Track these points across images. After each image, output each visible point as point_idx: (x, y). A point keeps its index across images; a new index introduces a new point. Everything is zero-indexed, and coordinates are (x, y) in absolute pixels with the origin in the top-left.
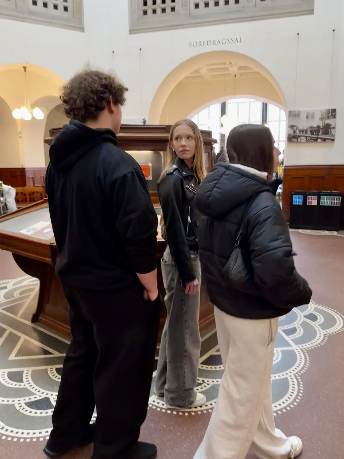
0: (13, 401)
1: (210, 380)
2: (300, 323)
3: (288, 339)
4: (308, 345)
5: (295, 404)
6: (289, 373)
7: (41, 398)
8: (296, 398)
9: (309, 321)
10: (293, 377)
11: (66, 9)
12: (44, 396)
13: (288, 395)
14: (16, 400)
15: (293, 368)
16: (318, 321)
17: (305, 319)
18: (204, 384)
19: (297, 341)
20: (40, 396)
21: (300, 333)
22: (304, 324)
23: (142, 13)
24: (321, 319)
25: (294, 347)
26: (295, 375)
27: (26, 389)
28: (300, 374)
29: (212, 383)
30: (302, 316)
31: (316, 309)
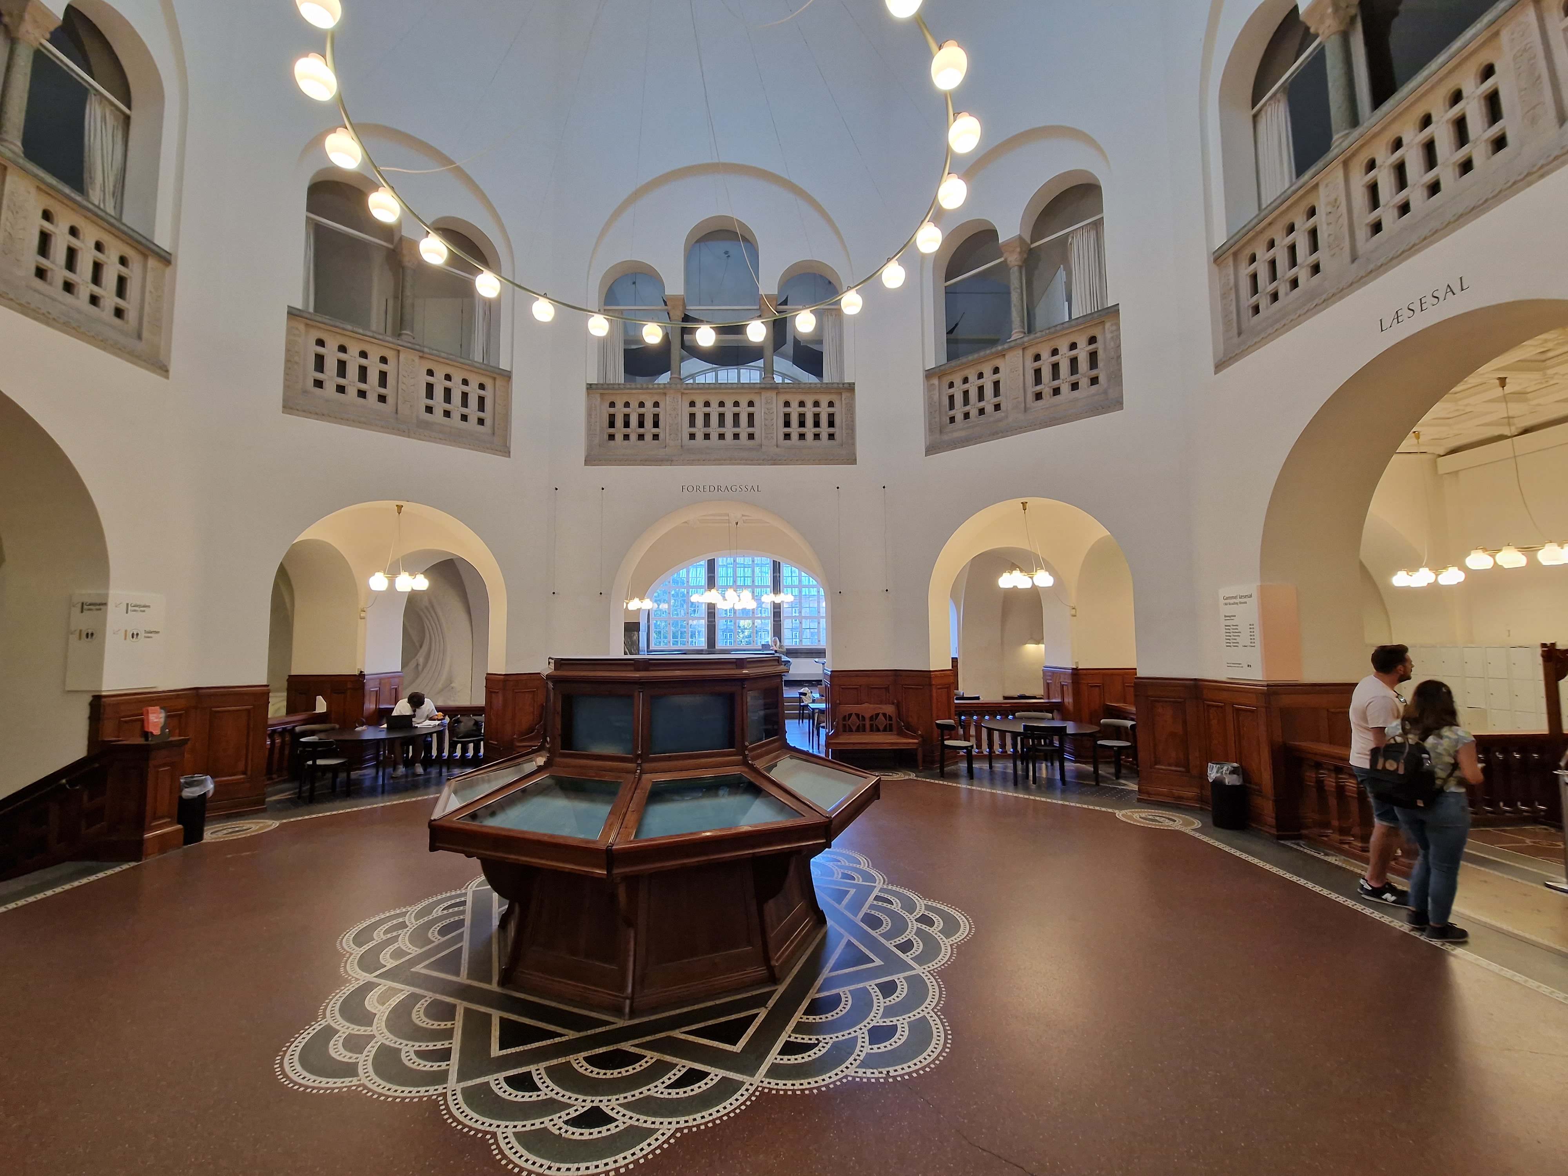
0: (542, 1123)
1: (827, 1037)
2: (914, 931)
3: (907, 957)
4: (935, 964)
5: (947, 1050)
6: (925, 1009)
7: (586, 1109)
8: (945, 1043)
9: (924, 927)
10: (932, 1014)
11: (481, 421)
12: (588, 1105)
13: (934, 1041)
14: (546, 1119)
15: (928, 1001)
16: (936, 925)
17: (919, 925)
18: (821, 1045)
19: (920, 960)
20: (583, 1107)
21: (918, 947)
22: (919, 932)
23: (606, 437)
24: (939, 922)
25: (919, 970)
26: (932, 1010)
27: (552, 1100)
28: (939, 1008)
29: (831, 1042)
30: (913, 920)
31: (928, 907)
